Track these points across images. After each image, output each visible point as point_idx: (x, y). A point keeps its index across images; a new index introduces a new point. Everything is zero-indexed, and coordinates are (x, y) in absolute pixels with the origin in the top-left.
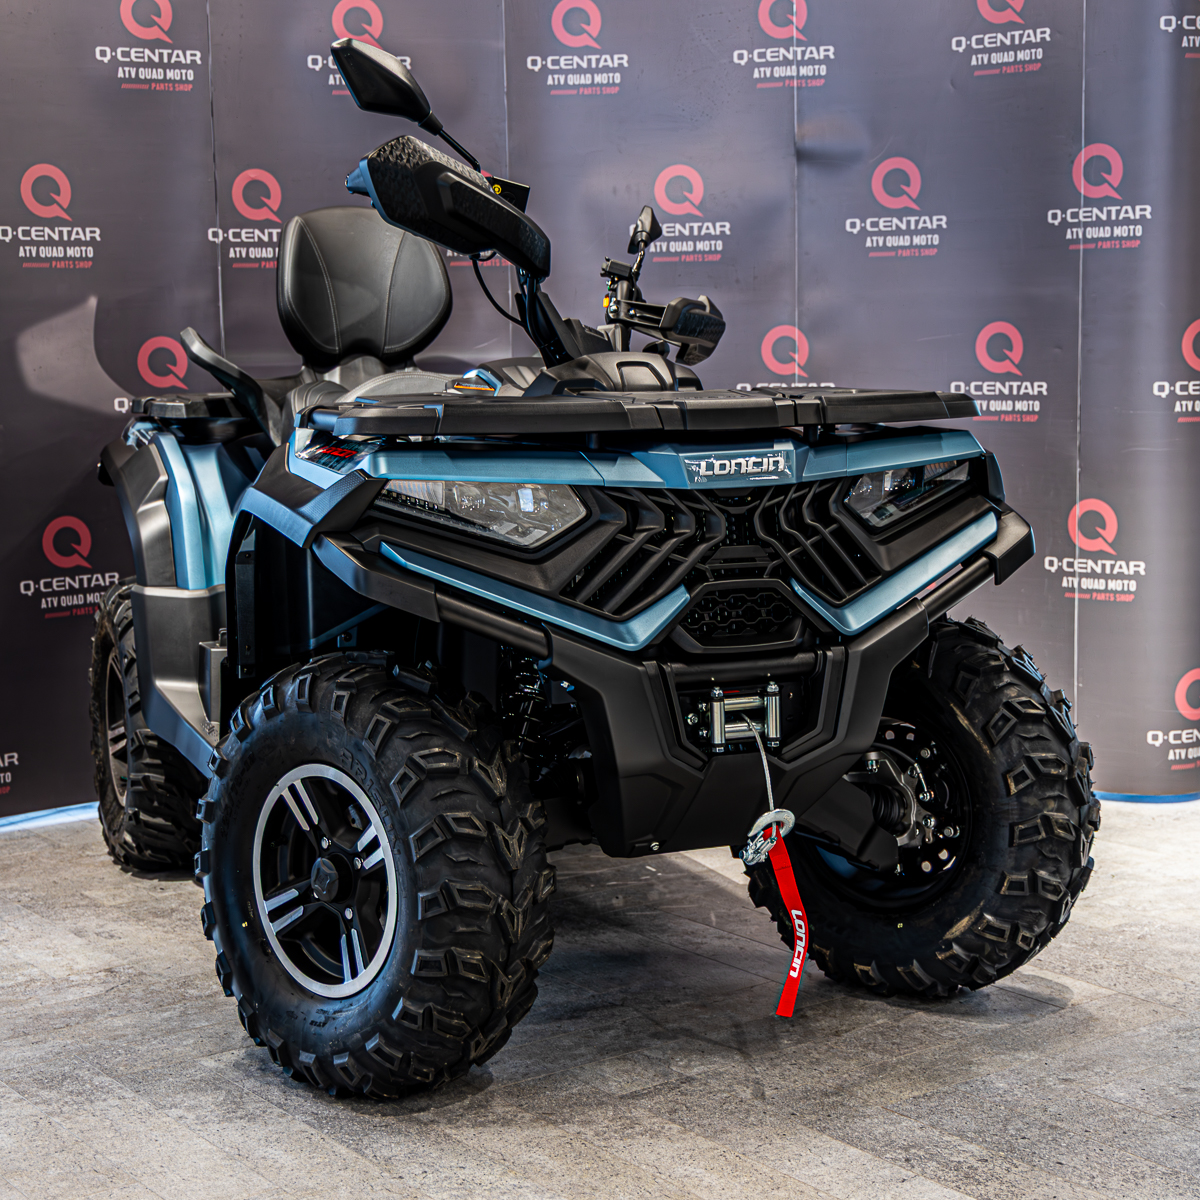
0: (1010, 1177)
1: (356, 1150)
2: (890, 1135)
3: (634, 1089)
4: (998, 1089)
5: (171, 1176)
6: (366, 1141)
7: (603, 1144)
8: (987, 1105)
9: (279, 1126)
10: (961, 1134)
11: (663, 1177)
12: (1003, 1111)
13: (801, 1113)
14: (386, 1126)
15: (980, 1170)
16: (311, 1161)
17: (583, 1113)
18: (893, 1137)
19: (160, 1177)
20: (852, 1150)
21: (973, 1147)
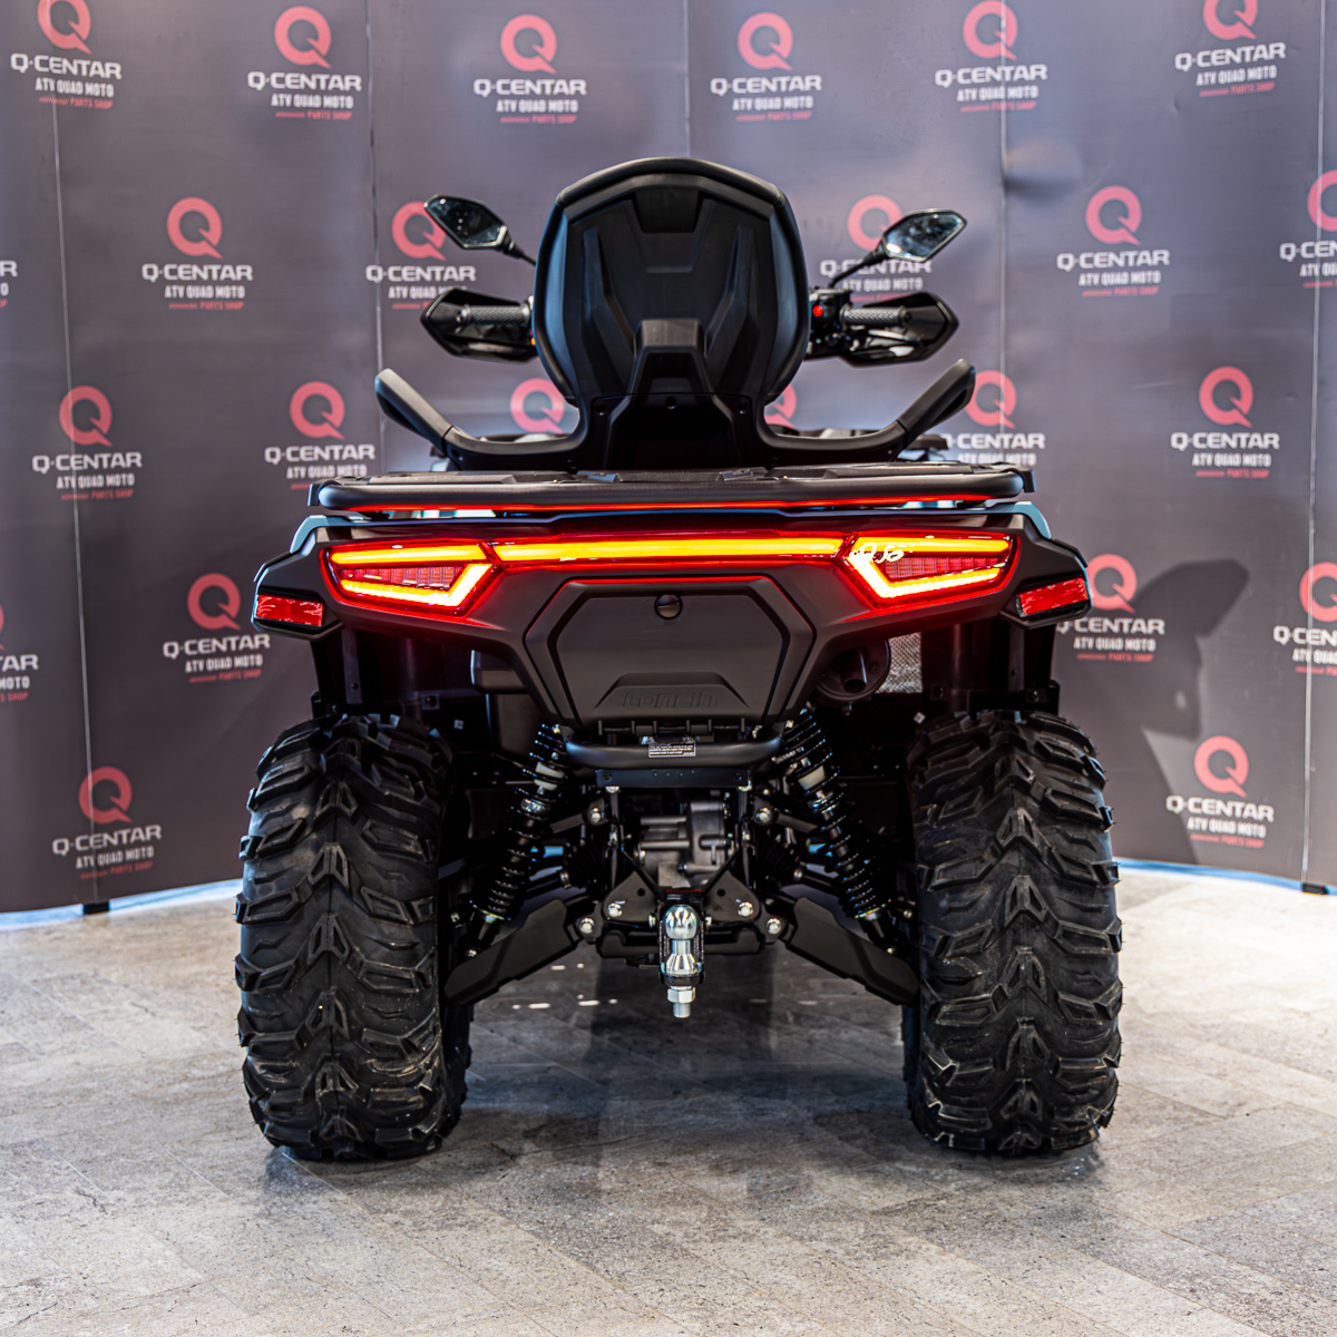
0: (1308, 1312)
1: (587, 1264)
2: (1171, 1262)
3: (886, 1205)
4: (1290, 1213)
5: (389, 1286)
6: (596, 1254)
7: (854, 1264)
8: (1279, 1232)
9: (502, 1235)
10: (1252, 1264)
11: (922, 1302)
12: (1297, 1240)
13: (1072, 1236)
14: (618, 1238)
15: (1274, 1304)
16: (538, 1274)
17: (832, 1230)
18: (1176, 1265)
19: (377, 1287)
20: (1130, 1278)
21: (1265, 1278)
